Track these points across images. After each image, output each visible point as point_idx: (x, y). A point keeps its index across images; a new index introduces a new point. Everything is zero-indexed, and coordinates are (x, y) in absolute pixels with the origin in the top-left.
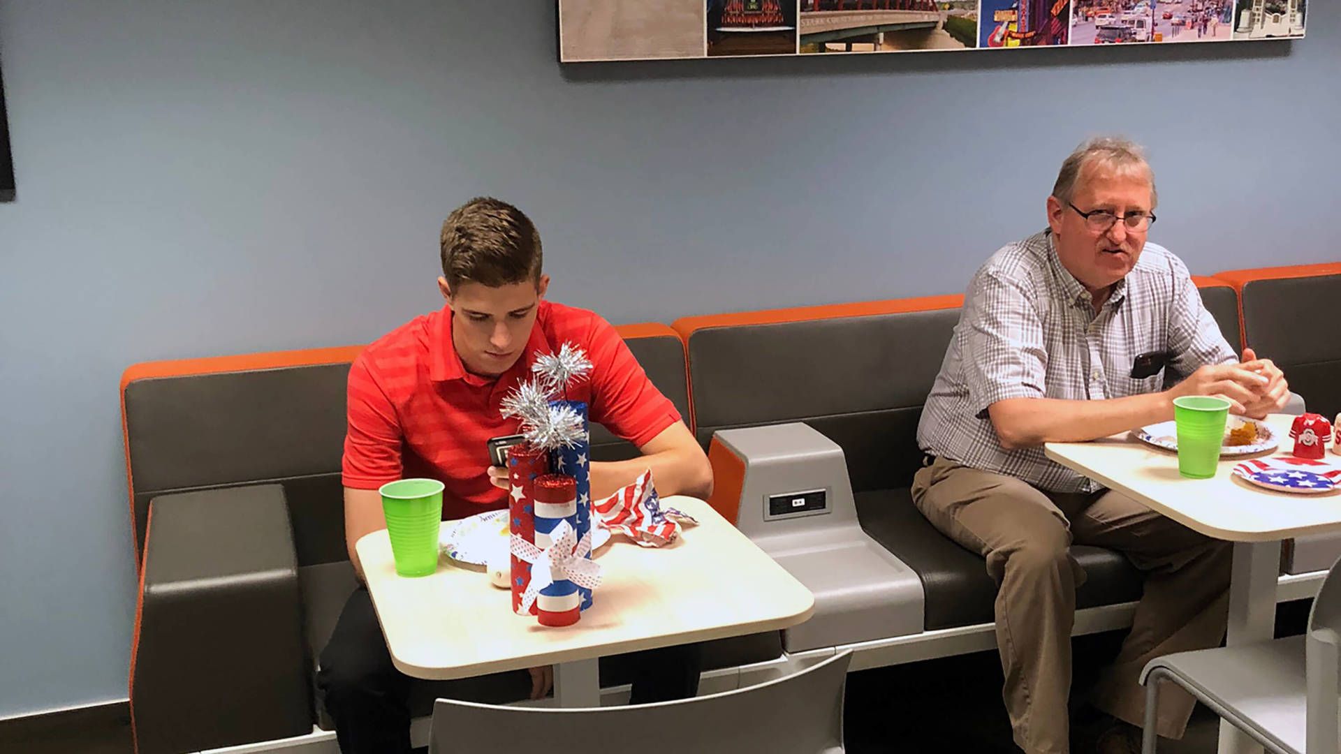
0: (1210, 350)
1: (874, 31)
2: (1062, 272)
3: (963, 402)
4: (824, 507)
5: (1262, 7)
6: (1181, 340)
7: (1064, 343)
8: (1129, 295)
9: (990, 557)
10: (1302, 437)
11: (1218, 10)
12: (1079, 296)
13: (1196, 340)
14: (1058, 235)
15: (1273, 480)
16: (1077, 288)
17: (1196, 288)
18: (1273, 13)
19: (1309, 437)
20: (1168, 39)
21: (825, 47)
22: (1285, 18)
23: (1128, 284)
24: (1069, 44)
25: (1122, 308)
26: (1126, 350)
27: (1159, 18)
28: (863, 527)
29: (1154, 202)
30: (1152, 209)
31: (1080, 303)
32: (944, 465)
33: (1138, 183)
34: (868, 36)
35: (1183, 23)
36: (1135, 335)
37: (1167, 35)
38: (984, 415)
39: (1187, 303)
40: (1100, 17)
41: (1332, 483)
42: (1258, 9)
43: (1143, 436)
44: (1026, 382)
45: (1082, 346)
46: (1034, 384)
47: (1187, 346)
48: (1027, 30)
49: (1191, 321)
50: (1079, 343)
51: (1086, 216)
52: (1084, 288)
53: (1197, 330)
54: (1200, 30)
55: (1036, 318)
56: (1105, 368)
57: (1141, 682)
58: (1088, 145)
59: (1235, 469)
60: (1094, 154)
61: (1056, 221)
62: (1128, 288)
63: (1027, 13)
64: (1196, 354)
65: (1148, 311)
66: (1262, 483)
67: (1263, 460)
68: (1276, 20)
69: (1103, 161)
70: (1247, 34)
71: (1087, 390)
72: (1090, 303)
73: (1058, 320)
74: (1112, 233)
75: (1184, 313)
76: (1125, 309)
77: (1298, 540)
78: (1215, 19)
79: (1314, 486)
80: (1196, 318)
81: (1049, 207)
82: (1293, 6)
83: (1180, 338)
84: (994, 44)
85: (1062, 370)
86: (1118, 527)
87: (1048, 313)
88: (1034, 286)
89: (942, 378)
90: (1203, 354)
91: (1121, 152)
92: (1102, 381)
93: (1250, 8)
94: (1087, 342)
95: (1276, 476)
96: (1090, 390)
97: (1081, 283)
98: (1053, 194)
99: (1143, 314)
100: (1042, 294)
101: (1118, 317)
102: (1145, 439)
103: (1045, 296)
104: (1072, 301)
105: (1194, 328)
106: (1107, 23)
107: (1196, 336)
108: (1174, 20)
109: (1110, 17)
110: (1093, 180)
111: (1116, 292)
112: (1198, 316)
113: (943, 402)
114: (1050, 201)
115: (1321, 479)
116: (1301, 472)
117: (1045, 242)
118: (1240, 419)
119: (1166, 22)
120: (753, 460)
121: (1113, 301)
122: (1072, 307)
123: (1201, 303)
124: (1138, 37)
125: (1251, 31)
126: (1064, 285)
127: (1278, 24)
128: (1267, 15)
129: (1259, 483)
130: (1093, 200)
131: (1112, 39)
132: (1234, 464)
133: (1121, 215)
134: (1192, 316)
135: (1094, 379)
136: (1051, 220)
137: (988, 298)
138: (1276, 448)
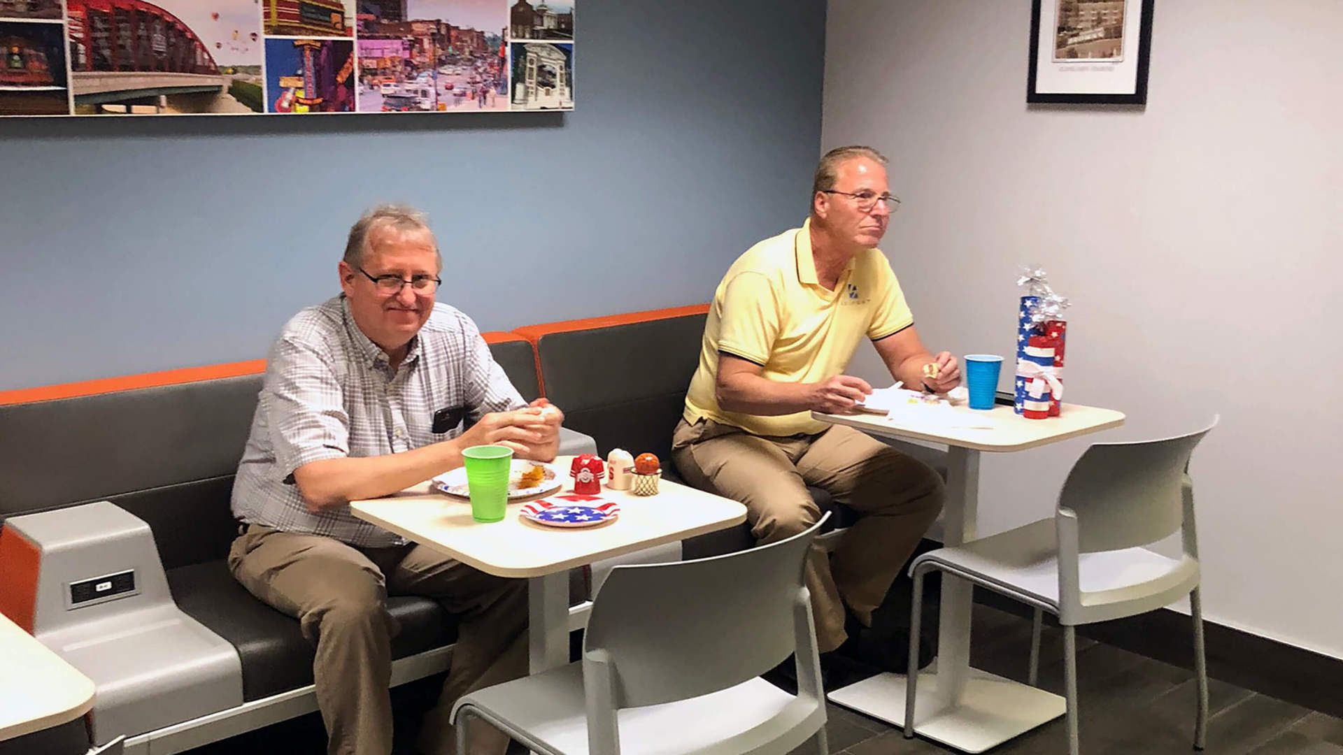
0: (502, 402)
1: (153, 93)
2: (357, 334)
3: (272, 467)
4: (132, 588)
5: (534, 81)
6: (476, 394)
7: (366, 404)
8: (424, 355)
9: (304, 620)
10: (581, 476)
11: (496, 82)
12: (377, 358)
13: (488, 393)
14: (351, 299)
15: (555, 517)
16: (374, 351)
17: (485, 344)
18: (545, 86)
19: (586, 475)
20: (452, 109)
21: (103, 109)
22: (556, 92)
23: (422, 344)
24: (358, 111)
25: (419, 366)
26: (426, 406)
27: (441, 89)
28: (177, 603)
29: (439, 266)
30: (438, 272)
31: (378, 364)
32: (257, 532)
33: (422, 248)
34: (149, 99)
35: (464, 94)
36: (434, 392)
37: (449, 105)
38: (290, 479)
39: (478, 359)
40: (385, 85)
41: (605, 515)
42: (531, 83)
43: (442, 487)
44: (327, 444)
45: (382, 406)
46: (336, 445)
47: (481, 399)
48: (315, 97)
49: (483, 376)
50: (380, 403)
51: (375, 280)
52: (381, 350)
53: (489, 384)
54: (480, 101)
55: (334, 382)
56: (407, 425)
57: (451, 721)
58: (372, 212)
59: (522, 511)
60: (379, 220)
61: (348, 285)
62: (423, 347)
63: (313, 80)
64: (491, 406)
65: (443, 367)
66: (546, 521)
67: (547, 500)
68: (548, 93)
69: (388, 227)
70: (522, 106)
71: (391, 447)
72: (387, 364)
73: (357, 382)
74: (401, 296)
75: (476, 369)
76: (422, 367)
77: (594, 565)
78: (493, 91)
79: (589, 520)
80: (488, 373)
81: (341, 272)
82: (561, 81)
83: (475, 392)
84: (282, 109)
85: (366, 430)
86: (430, 575)
87: (347, 376)
88: (331, 350)
89: (251, 445)
90: (496, 405)
91: (404, 219)
92: (405, 438)
93: (523, 81)
94: (387, 401)
95: (558, 513)
96: (394, 447)
97: (377, 345)
98: (344, 260)
99: (439, 371)
100: (340, 357)
101: (415, 376)
102: (443, 490)
103: (342, 359)
104: (370, 363)
105: (485, 382)
106: (392, 92)
107: (488, 389)
108: (456, 90)
109: (395, 86)
110: (378, 246)
111: (412, 352)
112: (489, 371)
113: (254, 468)
114: (341, 266)
115: (596, 512)
116: (580, 508)
117: (340, 306)
118: (530, 463)
119: (448, 93)
120: (48, 547)
121: (408, 361)
122: (370, 369)
123: (491, 358)
124: (423, 106)
125: (526, 103)
126: (362, 348)
127: (548, 97)
128: (539, 88)
129: (543, 521)
130: (381, 265)
131: (398, 107)
132: (522, 506)
133: (409, 279)
134: (483, 371)
135: (397, 436)
136: (344, 285)
137: (287, 363)
138: (560, 487)
